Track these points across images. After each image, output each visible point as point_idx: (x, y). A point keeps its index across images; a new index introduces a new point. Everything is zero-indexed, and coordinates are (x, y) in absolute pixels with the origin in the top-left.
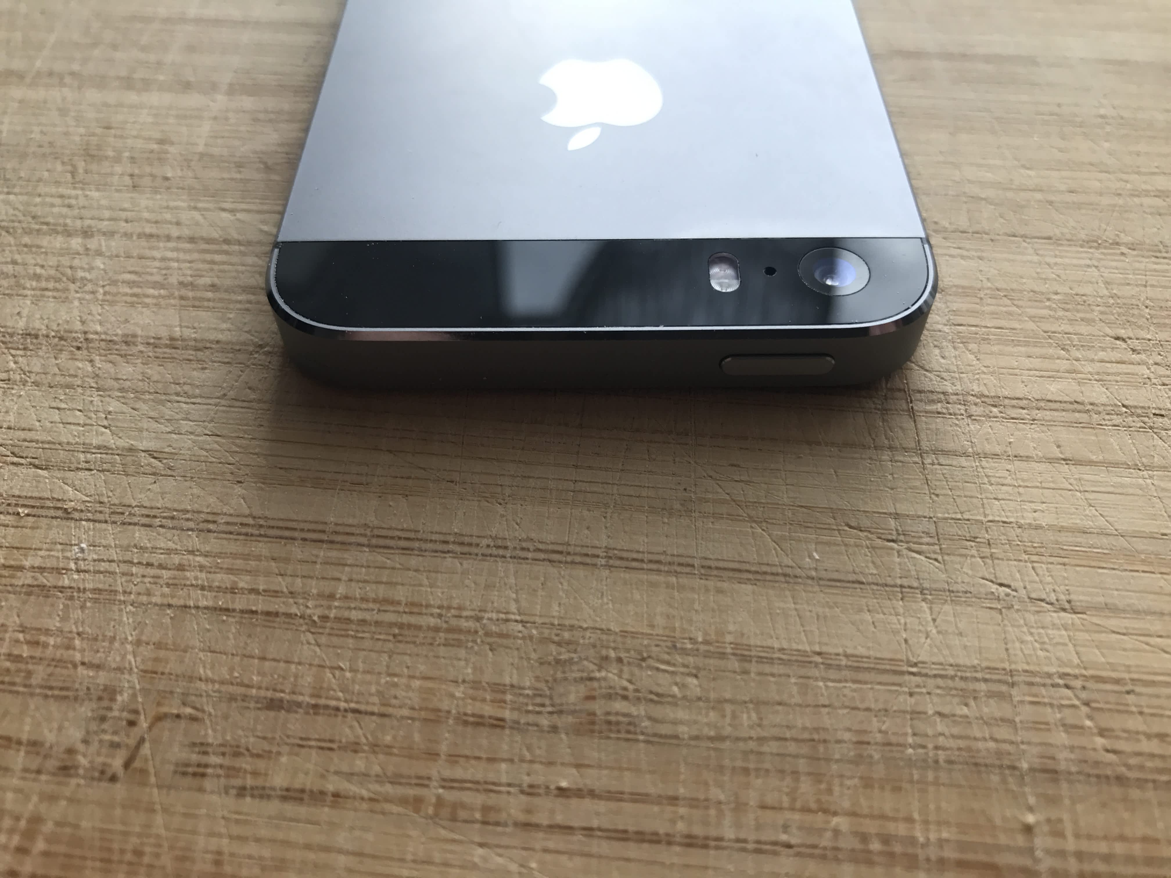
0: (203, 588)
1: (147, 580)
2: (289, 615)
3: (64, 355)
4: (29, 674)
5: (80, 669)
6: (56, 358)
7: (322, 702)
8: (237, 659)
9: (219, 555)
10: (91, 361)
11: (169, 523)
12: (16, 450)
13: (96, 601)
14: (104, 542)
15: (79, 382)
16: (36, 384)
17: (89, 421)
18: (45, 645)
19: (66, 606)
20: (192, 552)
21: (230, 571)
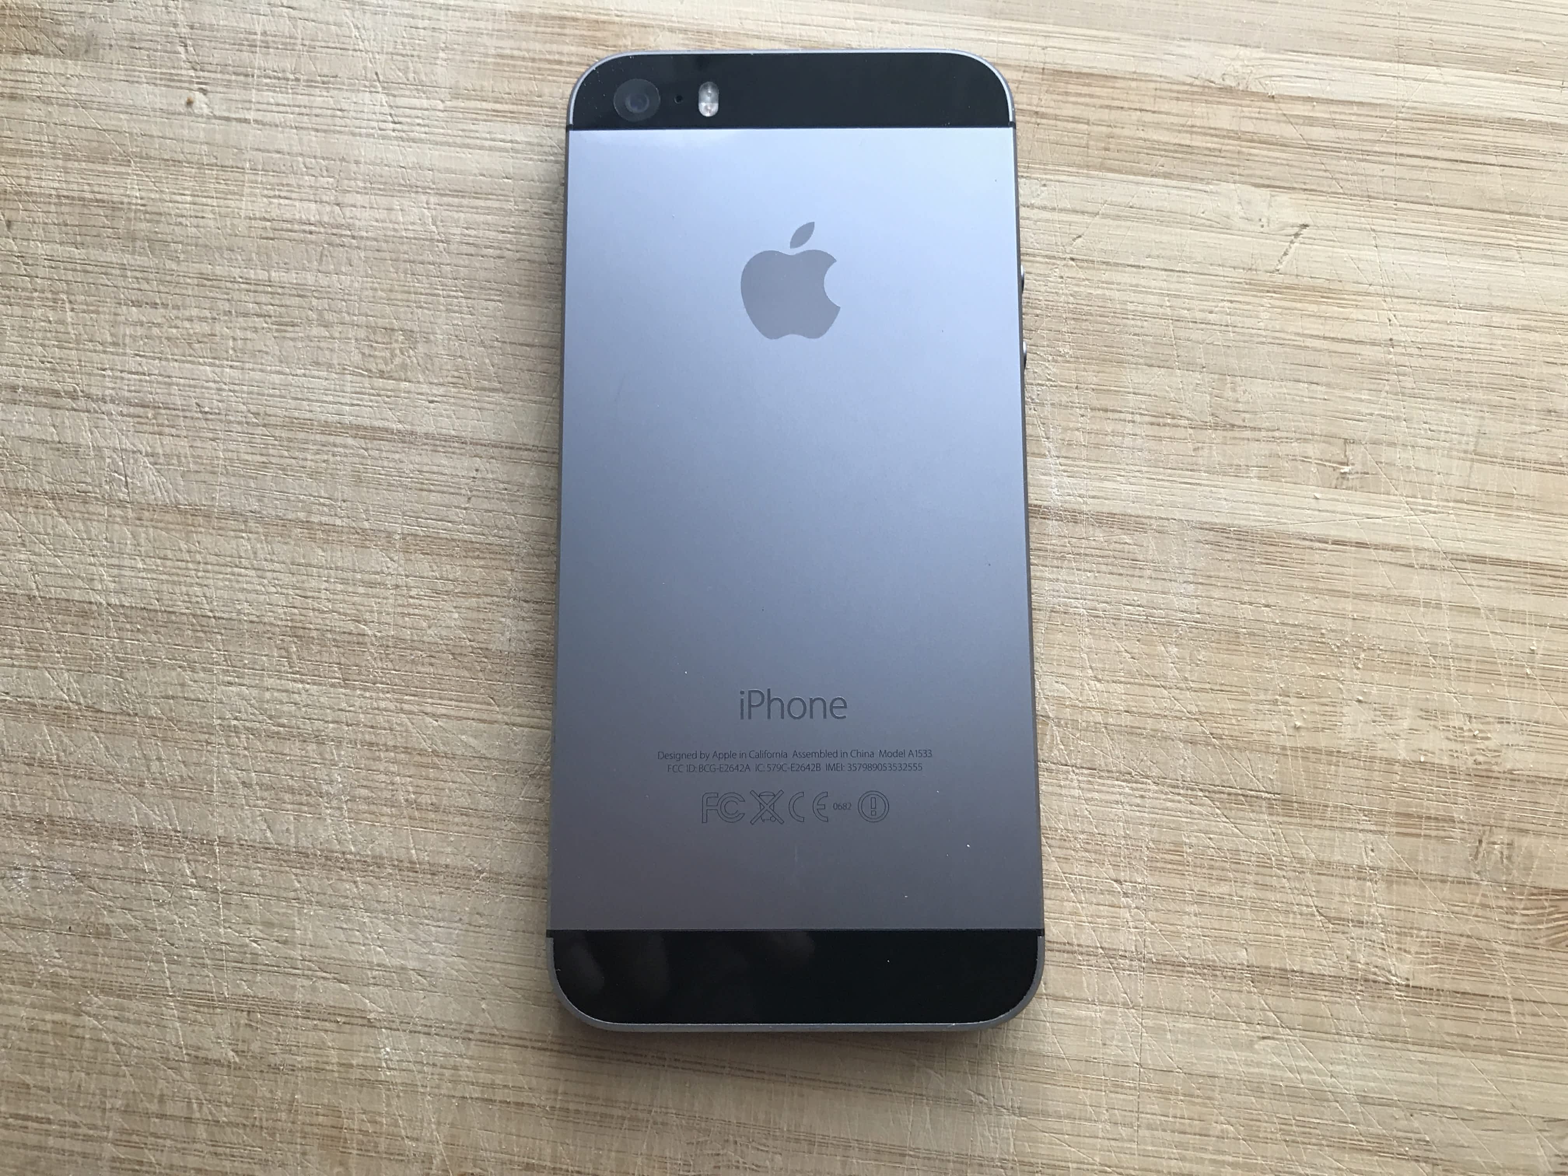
0: (473, 1084)
1: (436, 1077)
2: (532, 1106)
3: (334, 877)
4: (376, 1145)
5: (406, 1141)
6: (328, 879)
7: (558, 1166)
8: (503, 1136)
9: (480, 1058)
10: (355, 882)
11: (442, 1033)
12: (322, 966)
13: (405, 1092)
14: (401, 1047)
15: (351, 904)
16: (319, 903)
17: (366, 942)
18: (381, 1124)
19: (388, 1096)
20: (461, 1056)
21: (489, 1071)
